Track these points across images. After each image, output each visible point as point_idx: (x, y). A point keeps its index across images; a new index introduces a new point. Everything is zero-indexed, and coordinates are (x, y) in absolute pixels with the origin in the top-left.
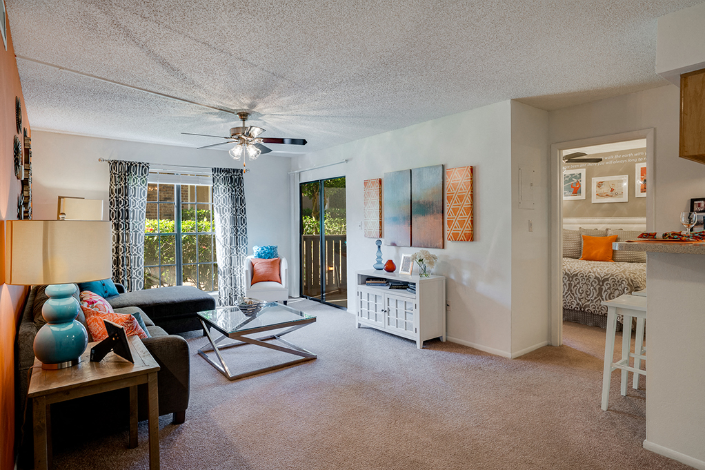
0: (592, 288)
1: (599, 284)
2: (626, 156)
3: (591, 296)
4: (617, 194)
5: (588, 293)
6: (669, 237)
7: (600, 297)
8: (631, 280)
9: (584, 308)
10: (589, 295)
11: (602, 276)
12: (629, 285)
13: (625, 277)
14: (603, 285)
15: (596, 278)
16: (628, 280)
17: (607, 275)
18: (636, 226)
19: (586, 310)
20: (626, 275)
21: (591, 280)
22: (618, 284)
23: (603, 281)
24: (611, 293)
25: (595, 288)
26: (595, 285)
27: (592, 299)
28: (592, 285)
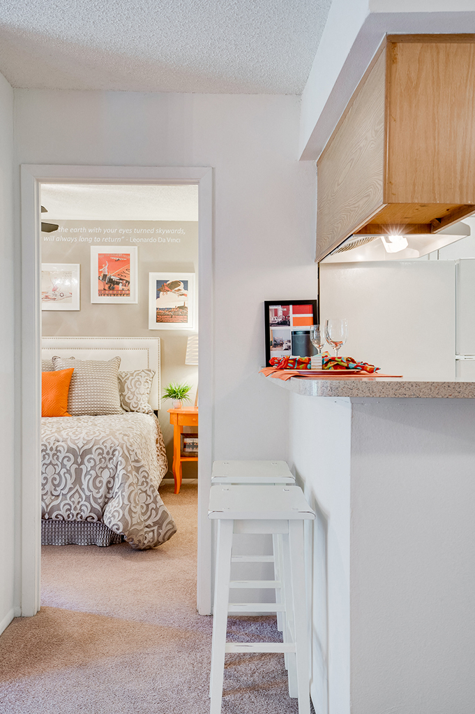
0: (64, 470)
1: (75, 462)
2: (76, 230)
3: (62, 487)
4: (62, 295)
5: (56, 483)
6: (342, 367)
7: (78, 487)
8: (127, 447)
9: (50, 513)
10: (59, 485)
11: (80, 445)
12: (124, 456)
13: (117, 443)
14: (82, 463)
15: (70, 450)
16: (122, 448)
17: (88, 442)
18: (92, 352)
19: (53, 516)
20: (117, 439)
21: (61, 456)
22: (108, 457)
23: (83, 456)
24: (97, 476)
25: (68, 471)
26: (68, 464)
27: (65, 492)
28: (63, 466)
